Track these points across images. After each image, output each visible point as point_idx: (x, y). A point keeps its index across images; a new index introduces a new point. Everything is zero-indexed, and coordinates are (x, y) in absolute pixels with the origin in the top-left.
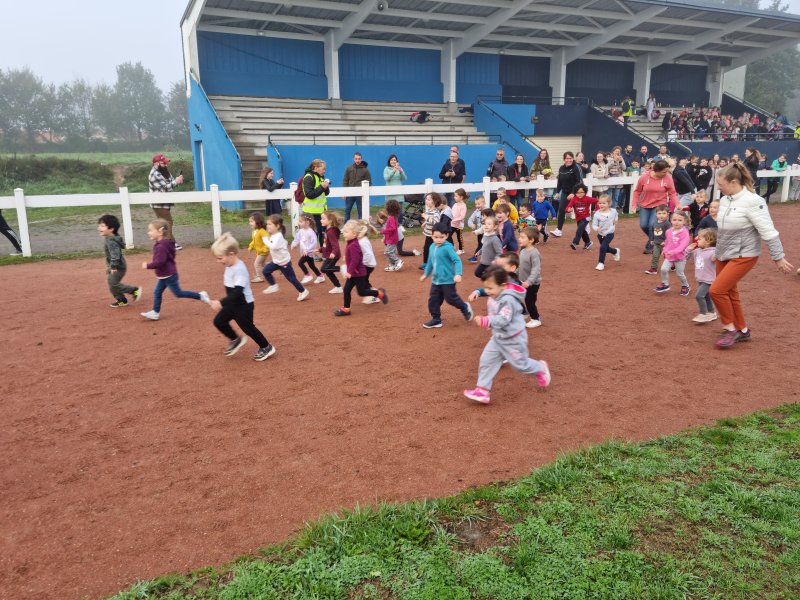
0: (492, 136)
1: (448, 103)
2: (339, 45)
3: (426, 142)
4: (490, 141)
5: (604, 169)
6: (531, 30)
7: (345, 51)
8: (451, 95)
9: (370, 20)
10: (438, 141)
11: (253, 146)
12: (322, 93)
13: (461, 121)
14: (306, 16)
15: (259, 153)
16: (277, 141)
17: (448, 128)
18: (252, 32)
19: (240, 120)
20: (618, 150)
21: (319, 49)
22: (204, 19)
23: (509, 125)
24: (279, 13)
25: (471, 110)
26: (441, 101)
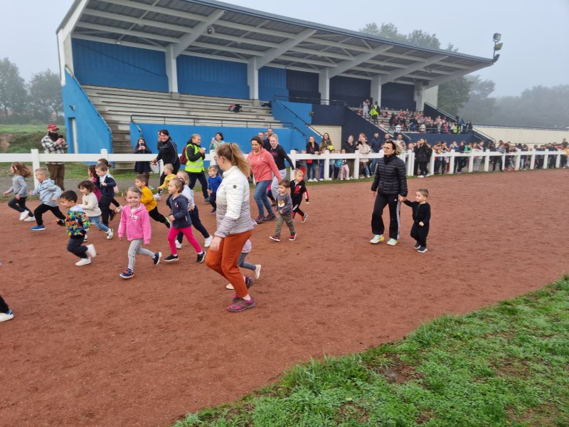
1: (253, 99)
2: (177, 54)
3: (243, 125)
4: (284, 126)
6: (307, 55)
7: (181, 60)
8: (255, 94)
9: (201, 39)
10: (252, 125)
11: (117, 123)
12: (165, 88)
13: (263, 112)
14: (153, 33)
16: (137, 120)
17: (254, 117)
18: (112, 42)
19: (105, 104)
21: (161, 58)
22: (77, 30)
23: (297, 116)
25: (269, 105)
26: (248, 99)
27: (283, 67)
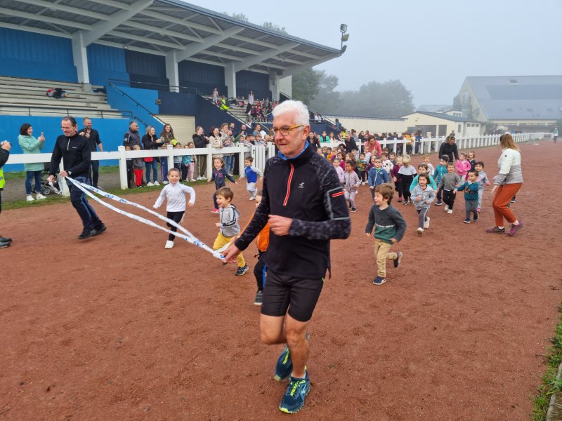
0: (125, 113)
1: (82, 83)
3: (62, 114)
4: (123, 116)
5: (219, 141)
6: (148, 32)
8: (85, 77)
10: (74, 114)
13: (96, 99)
17: (84, 104)
23: (138, 104)
25: (104, 91)
26: (77, 83)
27: (120, 46)
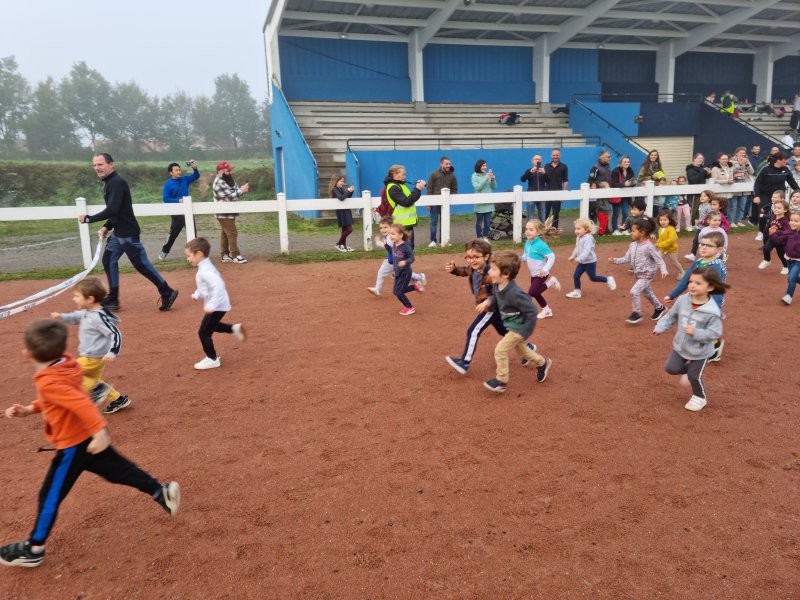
0: (589, 139)
1: (540, 103)
2: (424, 44)
3: (516, 145)
4: (587, 143)
5: (728, 173)
6: (635, 21)
7: (429, 51)
8: (544, 94)
9: (457, 16)
10: (528, 144)
11: (332, 152)
12: (406, 96)
13: (555, 122)
14: (389, 16)
15: (339, 159)
16: (356, 146)
17: (540, 131)
18: (334, 36)
19: (320, 125)
20: (742, 152)
21: (402, 51)
22: (285, 23)
23: (610, 125)
24: (360, 14)
25: (566, 110)
26: (533, 102)
27: (593, 46)
